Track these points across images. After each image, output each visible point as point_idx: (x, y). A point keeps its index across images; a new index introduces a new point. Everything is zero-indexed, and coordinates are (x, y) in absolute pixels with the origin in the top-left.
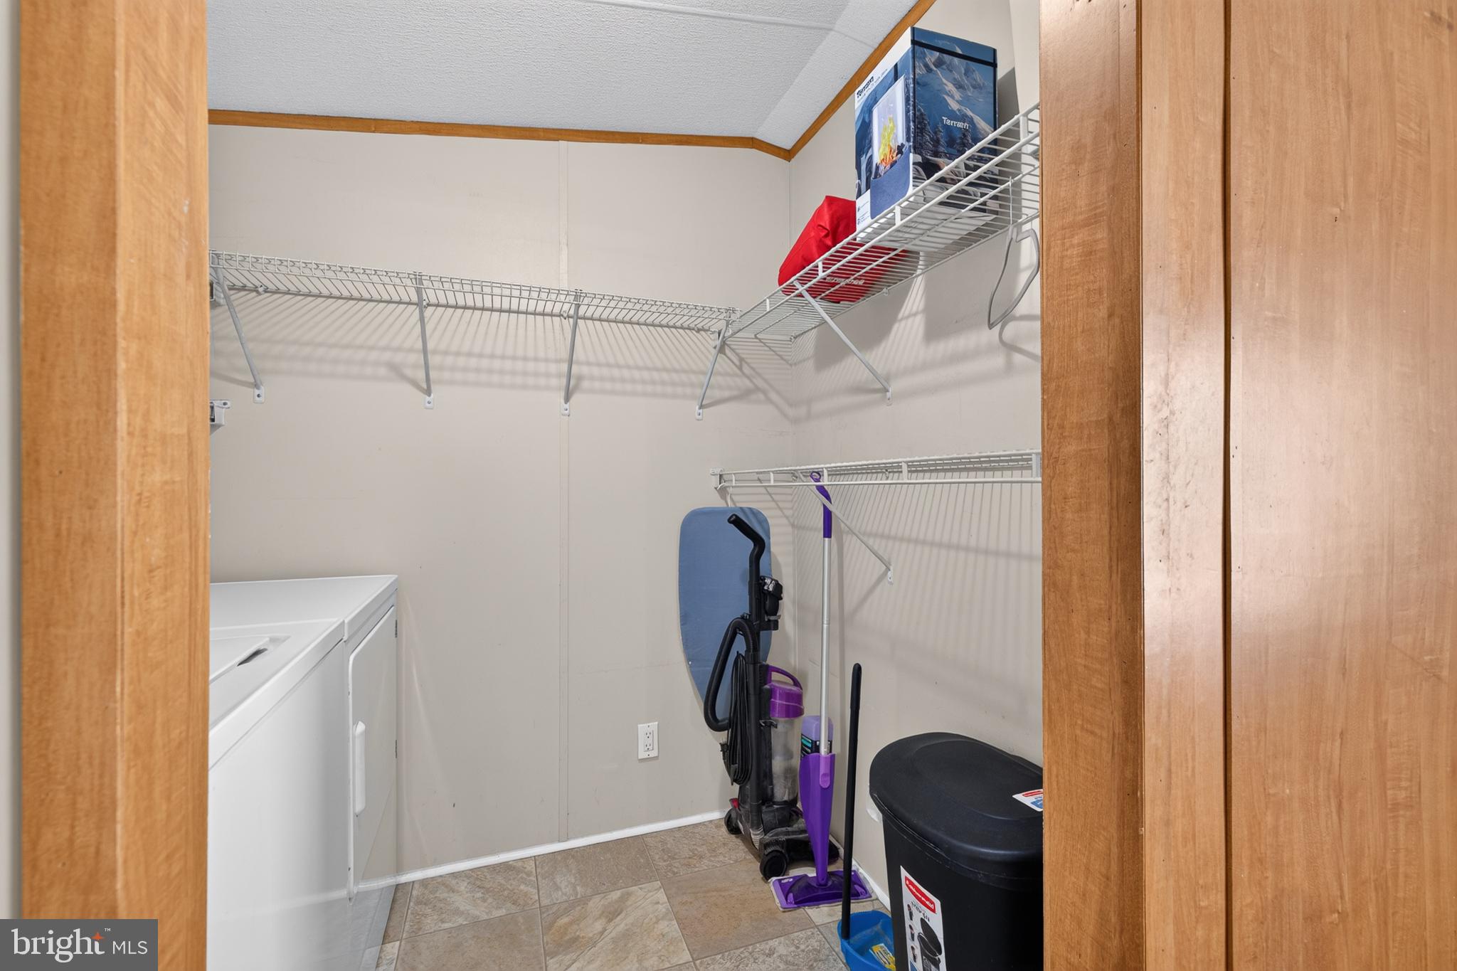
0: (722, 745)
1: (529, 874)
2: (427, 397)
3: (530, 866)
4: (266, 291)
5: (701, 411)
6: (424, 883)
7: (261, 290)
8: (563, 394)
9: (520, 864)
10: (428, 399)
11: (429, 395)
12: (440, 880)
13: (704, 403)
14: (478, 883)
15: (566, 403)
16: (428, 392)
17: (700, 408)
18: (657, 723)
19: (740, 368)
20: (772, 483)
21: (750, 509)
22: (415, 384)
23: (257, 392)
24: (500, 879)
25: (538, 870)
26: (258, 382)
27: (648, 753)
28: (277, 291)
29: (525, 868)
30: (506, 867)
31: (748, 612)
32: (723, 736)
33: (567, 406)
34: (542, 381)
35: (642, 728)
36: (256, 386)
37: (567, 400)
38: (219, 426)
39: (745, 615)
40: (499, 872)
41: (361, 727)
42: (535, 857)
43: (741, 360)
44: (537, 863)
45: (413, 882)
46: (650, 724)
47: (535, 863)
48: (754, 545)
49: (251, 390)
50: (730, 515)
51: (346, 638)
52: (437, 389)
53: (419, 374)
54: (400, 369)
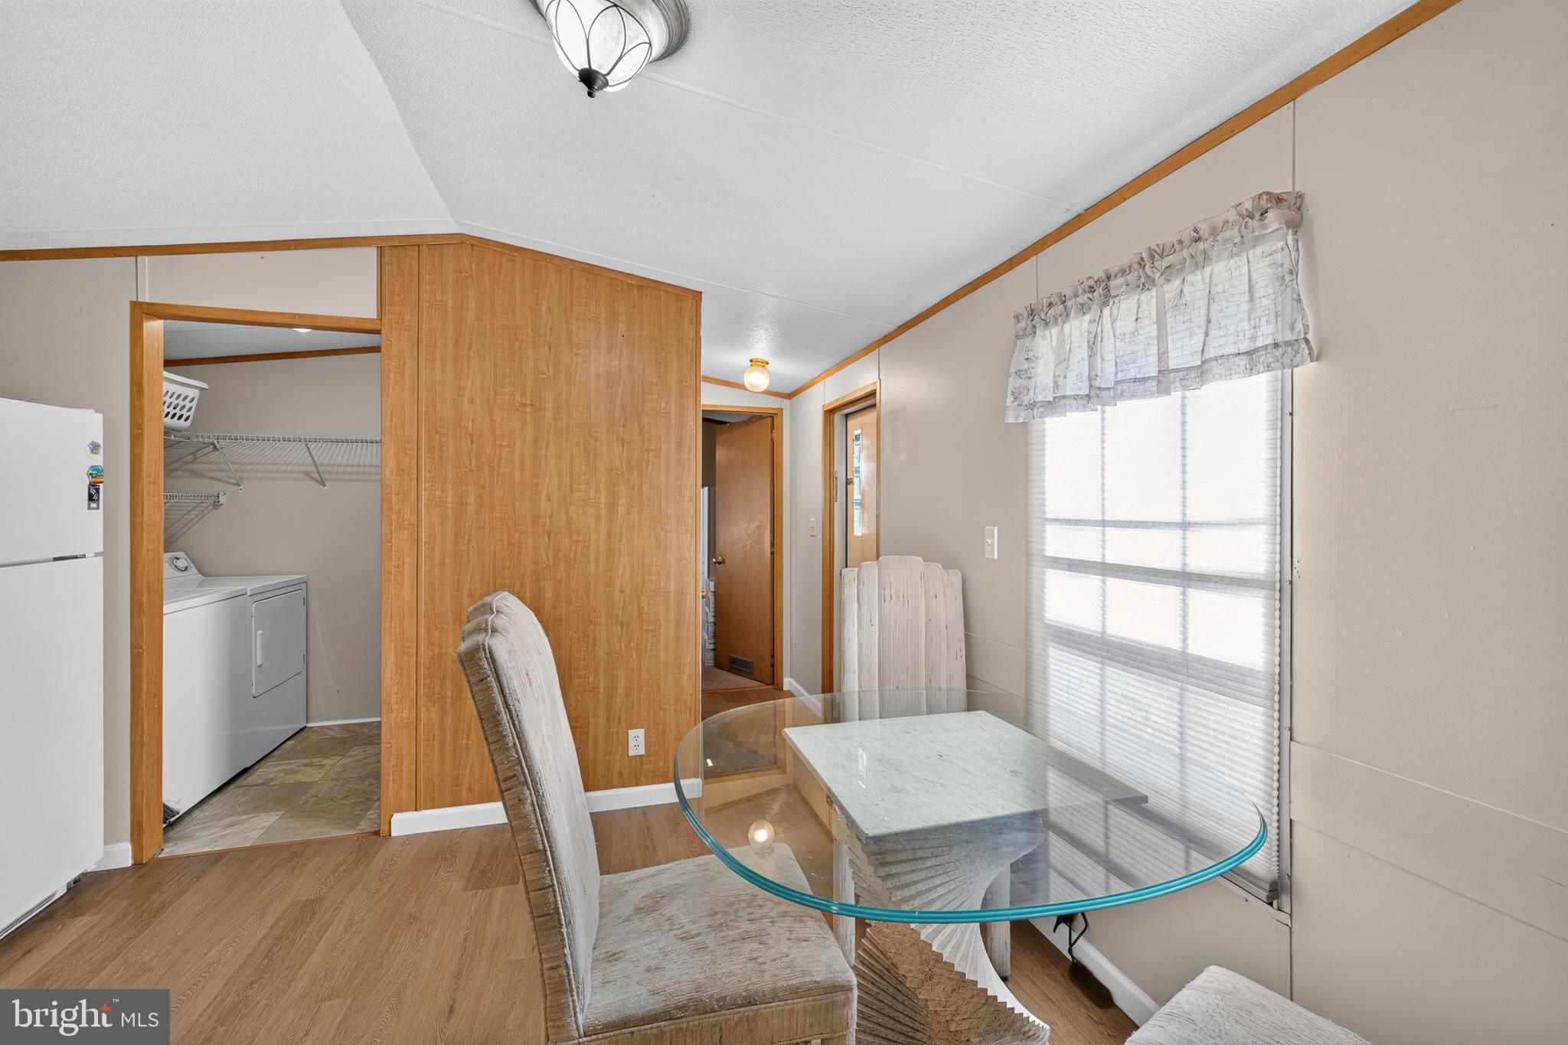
10: (323, 488)
11: (325, 486)
22: (315, 481)
23: (239, 487)
26: (239, 483)
36: (238, 485)
38: (221, 505)
41: (260, 632)
49: (236, 487)
51: (248, 594)
52: (327, 483)
53: (316, 476)
54: (307, 474)
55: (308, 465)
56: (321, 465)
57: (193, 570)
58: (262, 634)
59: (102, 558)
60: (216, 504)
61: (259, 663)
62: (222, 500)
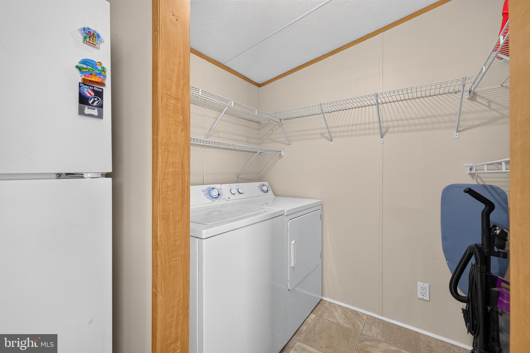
0: (463, 310)
1: (363, 320)
2: (331, 142)
3: (365, 318)
4: (292, 118)
5: (457, 134)
6: (330, 303)
7: (291, 118)
8: (380, 135)
9: (362, 314)
10: (331, 143)
11: (332, 142)
12: (334, 305)
13: (459, 130)
14: (345, 312)
15: (381, 138)
16: (332, 141)
17: (457, 132)
18: (429, 285)
19: (489, 106)
20: (486, 171)
21: (491, 186)
22: (328, 139)
23: (290, 146)
24: (352, 316)
25: (367, 320)
26: (290, 143)
27: (424, 297)
28: (294, 118)
29: (363, 317)
30: (356, 313)
31: (481, 243)
32: (464, 305)
33: (382, 140)
34: (372, 131)
35: (420, 284)
36: (290, 145)
37: (382, 137)
38: (282, 156)
39: (478, 244)
40: (353, 313)
41: (293, 242)
42: (368, 315)
43: (489, 102)
44: (368, 318)
45: (327, 301)
46: (424, 284)
47: (367, 318)
48: (485, 206)
49: (289, 146)
50: (466, 188)
51: (285, 214)
52: (334, 139)
53: (327, 135)
54: (322, 134)
55: (323, 128)
56: (330, 127)
57: (270, 192)
58: (294, 244)
59: (110, 179)
60: (280, 156)
61: (292, 265)
62: (283, 153)
